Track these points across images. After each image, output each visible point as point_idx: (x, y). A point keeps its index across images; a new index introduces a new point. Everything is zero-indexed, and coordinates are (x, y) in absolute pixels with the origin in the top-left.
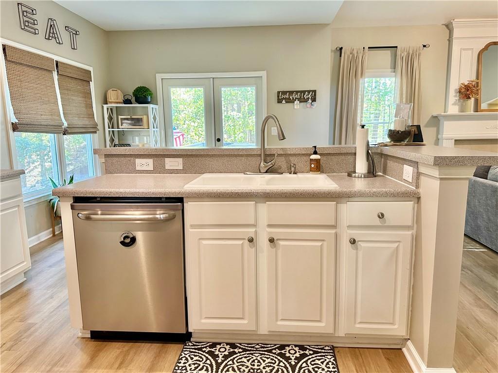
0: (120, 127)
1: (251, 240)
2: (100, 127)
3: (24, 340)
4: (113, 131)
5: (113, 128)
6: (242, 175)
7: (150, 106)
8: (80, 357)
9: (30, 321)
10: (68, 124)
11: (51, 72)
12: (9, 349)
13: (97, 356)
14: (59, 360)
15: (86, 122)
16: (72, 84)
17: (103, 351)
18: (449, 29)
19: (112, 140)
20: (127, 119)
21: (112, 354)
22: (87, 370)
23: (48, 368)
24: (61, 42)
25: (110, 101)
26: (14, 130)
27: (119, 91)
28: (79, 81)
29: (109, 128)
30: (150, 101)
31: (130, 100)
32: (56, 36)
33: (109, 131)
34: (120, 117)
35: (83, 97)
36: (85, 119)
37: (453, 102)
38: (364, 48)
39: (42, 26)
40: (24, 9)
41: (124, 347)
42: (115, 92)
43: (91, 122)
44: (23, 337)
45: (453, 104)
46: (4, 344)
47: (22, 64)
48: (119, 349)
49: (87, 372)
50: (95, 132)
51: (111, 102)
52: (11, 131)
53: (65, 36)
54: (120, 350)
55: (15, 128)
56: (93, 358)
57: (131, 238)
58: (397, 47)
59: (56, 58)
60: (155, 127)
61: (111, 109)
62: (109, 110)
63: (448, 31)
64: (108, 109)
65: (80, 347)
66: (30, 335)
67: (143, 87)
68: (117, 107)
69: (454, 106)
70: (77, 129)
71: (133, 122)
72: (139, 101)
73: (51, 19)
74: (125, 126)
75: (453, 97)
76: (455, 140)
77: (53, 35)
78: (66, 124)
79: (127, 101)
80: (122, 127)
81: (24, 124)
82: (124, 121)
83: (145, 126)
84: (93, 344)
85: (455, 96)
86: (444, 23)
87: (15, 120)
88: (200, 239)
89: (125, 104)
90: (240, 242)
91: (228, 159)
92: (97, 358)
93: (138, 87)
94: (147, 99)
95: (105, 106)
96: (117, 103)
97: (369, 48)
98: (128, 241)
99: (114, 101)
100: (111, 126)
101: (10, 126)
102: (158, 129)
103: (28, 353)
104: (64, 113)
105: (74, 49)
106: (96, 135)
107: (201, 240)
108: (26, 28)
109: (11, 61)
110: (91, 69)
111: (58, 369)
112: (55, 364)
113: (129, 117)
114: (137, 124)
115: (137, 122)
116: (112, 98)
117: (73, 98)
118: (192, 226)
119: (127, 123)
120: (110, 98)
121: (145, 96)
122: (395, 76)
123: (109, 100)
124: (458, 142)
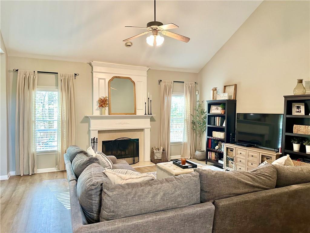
18: (91, 66)
37: (96, 109)
38: (34, 72)
45: (96, 110)
58: (57, 73)
63: (91, 67)
69: (97, 111)
75: (96, 105)
76: (98, 131)
85: (97, 105)
86: (89, 62)
97: (38, 72)
122: (58, 91)
124: (100, 132)
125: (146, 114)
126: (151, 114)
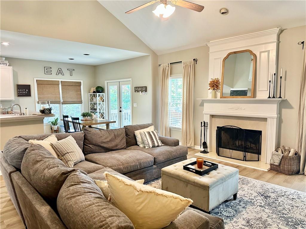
10: (63, 101)
11: (58, 85)
36: (75, 99)
40: (47, 68)
43: (78, 100)
47: (44, 84)
50: (81, 103)
58: (181, 62)
59: (60, 80)
60: (101, 102)
67: (99, 86)
70: (69, 102)
76: (210, 115)
77: (60, 73)
95: (89, 94)
97: (170, 64)
100: (92, 101)
101: (36, 102)
102: (104, 103)
108: (47, 73)
110: (81, 81)
116: (92, 91)
117: (69, 92)
125: (269, 97)
126: (280, 97)
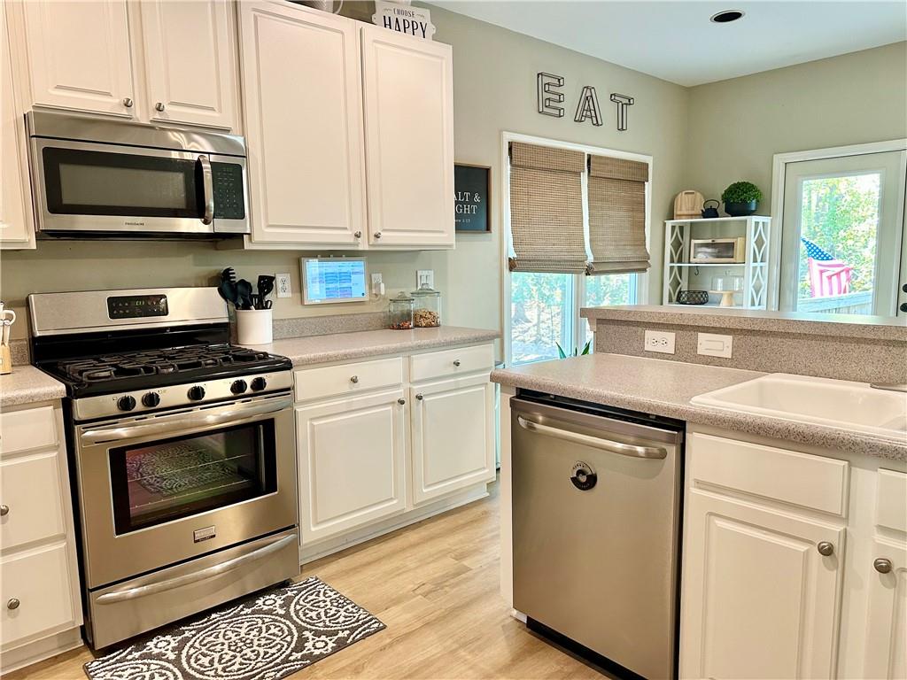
0: (692, 260)
1: (827, 551)
2: (654, 261)
3: (447, 589)
4: (680, 268)
5: (680, 261)
6: (865, 389)
7: (752, 219)
8: (500, 649)
9: (466, 563)
10: (595, 258)
11: (578, 174)
12: (425, 595)
13: (521, 661)
14: (471, 642)
15: (629, 253)
16: (612, 191)
17: (534, 656)
19: (676, 283)
20: (707, 245)
21: (544, 667)
22: (498, 675)
23: (455, 646)
24: (600, 123)
25: (679, 213)
26: (511, 269)
27: (698, 194)
28: (623, 183)
29: (672, 261)
30: (753, 209)
31: (715, 210)
32: (593, 114)
33: (672, 268)
34: (694, 241)
35: (628, 211)
36: (628, 247)
39: (571, 103)
40: (546, 80)
41: (565, 665)
42: (690, 196)
43: (638, 252)
44: (447, 584)
46: (424, 584)
47: (533, 168)
48: (558, 663)
49: (498, 678)
50: (645, 270)
51: (680, 215)
52: (506, 271)
53: (607, 111)
54: (559, 668)
55: (513, 265)
56: (517, 659)
57: (589, 477)
59: (587, 150)
60: (759, 260)
61: (681, 228)
62: (677, 230)
64: (673, 228)
65: (507, 633)
66: (457, 584)
67: (744, 184)
68: (691, 223)
70: (610, 265)
71: (717, 250)
72: (732, 211)
73: (587, 88)
74: (702, 257)
77: (589, 113)
78: (591, 259)
79: (710, 212)
80: (697, 260)
81: (525, 260)
82: (700, 250)
83: (738, 258)
84: (526, 636)
87: (513, 255)
88: (711, 514)
89: (704, 217)
90: (803, 548)
91: (837, 345)
92: (521, 664)
93: (735, 184)
94: (749, 205)
95: (669, 224)
96: (692, 216)
98: (583, 479)
99: (686, 213)
100: (676, 259)
101: (506, 263)
102: (765, 265)
103: (443, 610)
104: (591, 241)
105: (622, 129)
106: (646, 275)
107: (712, 517)
108: (546, 110)
109: (518, 166)
110: (649, 160)
111: (463, 654)
112: (463, 646)
113: (710, 241)
114: (725, 255)
115: (726, 250)
116: (684, 208)
117: (611, 213)
118: (701, 484)
119: (706, 252)
120: (679, 207)
121: (744, 201)
123: (677, 212)
